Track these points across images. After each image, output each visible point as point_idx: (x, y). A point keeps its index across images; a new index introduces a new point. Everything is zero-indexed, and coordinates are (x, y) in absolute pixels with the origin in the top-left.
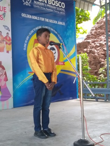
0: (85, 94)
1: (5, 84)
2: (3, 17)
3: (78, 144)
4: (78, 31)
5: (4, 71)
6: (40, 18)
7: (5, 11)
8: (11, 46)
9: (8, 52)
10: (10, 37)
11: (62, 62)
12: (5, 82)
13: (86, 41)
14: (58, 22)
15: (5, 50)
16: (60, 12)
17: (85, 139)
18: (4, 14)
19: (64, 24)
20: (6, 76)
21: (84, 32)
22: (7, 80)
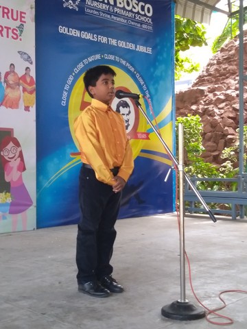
0: (191, 202)
1: (20, 178)
2: (18, 33)
3: (171, 312)
4: (180, 66)
5: (19, 149)
6: (97, 37)
7: (23, 19)
8: (34, 95)
9: (27, 109)
10: (32, 77)
11: (144, 133)
12: (19, 172)
13: (195, 88)
14: (136, 47)
15: (22, 105)
16: (141, 24)
17: (187, 301)
18: (21, 27)
19: (149, 51)
20: (22, 160)
21: (193, 69)
22: (24, 169)
